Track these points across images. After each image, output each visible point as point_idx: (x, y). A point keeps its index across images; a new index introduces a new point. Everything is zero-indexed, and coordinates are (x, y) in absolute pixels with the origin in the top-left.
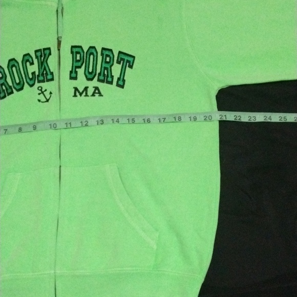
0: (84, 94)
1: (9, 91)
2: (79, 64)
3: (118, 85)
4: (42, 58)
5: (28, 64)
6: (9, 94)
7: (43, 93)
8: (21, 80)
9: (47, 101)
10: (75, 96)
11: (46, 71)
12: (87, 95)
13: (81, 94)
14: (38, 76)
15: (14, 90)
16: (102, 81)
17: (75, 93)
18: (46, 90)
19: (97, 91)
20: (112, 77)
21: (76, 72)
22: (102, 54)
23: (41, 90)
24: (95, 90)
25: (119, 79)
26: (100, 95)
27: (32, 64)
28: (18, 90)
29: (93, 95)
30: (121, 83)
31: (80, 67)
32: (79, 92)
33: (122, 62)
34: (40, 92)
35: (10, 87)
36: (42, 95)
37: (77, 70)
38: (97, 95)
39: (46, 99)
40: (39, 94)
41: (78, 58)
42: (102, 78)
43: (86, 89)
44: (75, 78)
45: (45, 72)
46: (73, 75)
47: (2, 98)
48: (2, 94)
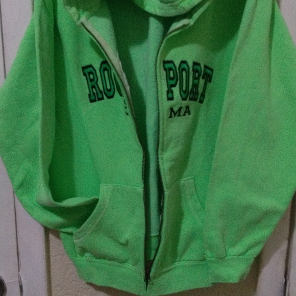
1: (100, 96)
2: (173, 82)
3: (200, 101)
6: (100, 99)
8: (112, 87)
13: (175, 115)
15: (105, 97)
17: (171, 114)
19: (187, 110)
20: (198, 93)
21: (172, 92)
25: (201, 95)
28: (109, 97)
29: (184, 114)
31: (174, 86)
32: (174, 112)
35: (101, 92)
37: (172, 89)
38: (187, 114)
41: (172, 75)
43: (180, 109)
44: (172, 99)
46: (170, 95)
47: (92, 101)
48: (93, 97)
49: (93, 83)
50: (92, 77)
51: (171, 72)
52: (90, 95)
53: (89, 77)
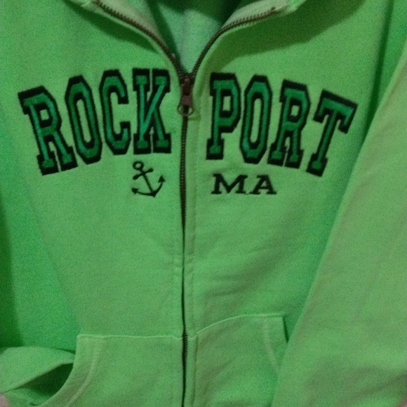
0: (236, 188)
1: (67, 159)
2: (228, 122)
3: (311, 170)
4: (149, 94)
5: (114, 97)
6: (66, 167)
7: (143, 174)
8: (96, 136)
9: (153, 193)
10: (217, 191)
11: (155, 131)
12: (241, 191)
13: (229, 189)
14: (137, 137)
15: (79, 160)
16: (278, 162)
17: (217, 187)
18: (151, 170)
19: (264, 184)
20: (300, 153)
21: (221, 143)
22: (283, 99)
23: (140, 169)
24: (261, 182)
25: (314, 157)
26: (271, 191)
27: (123, 100)
28: (88, 161)
29: (256, 192)
30: (317, 165)
31: (230, 129)
32: (225, 184)
33: (326, 117)
34: (138, 172)
35: (69, 150)
36: (141, 178)
37: (224, 135)
38: (263, 192)
39: (150, 188)
40: (136, 177)
41: (227, 107)
42: (277, 155)
43: (241, 179)
44: (219, 156)
45: (152, 132)
46: (215, 149)
47: (45, 171)
48: (48, 163)
49: (50, 130)
50: (44, 115)
51: (227, 99)
52: (40, 158)
53: (39, 115)
